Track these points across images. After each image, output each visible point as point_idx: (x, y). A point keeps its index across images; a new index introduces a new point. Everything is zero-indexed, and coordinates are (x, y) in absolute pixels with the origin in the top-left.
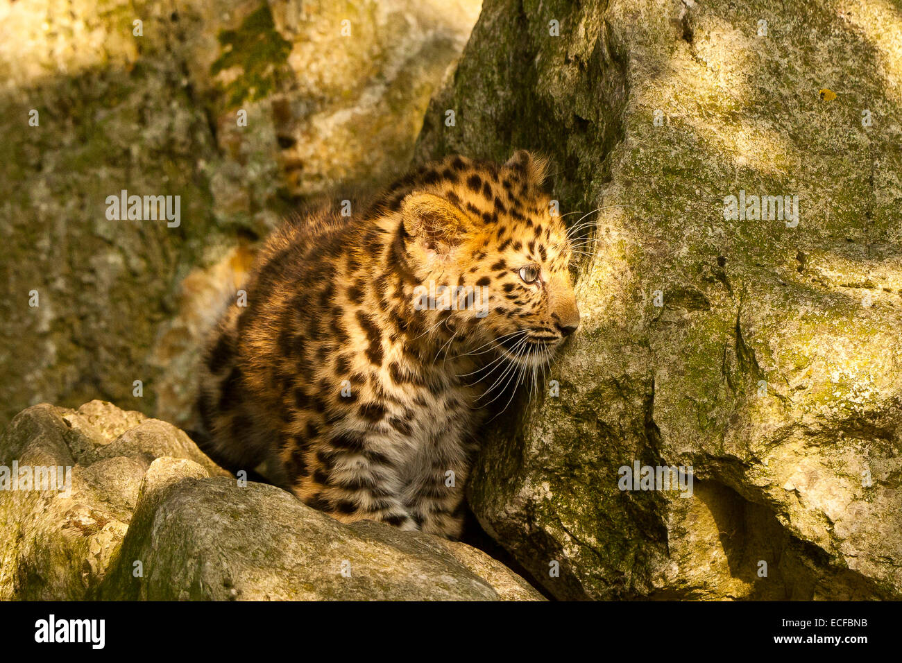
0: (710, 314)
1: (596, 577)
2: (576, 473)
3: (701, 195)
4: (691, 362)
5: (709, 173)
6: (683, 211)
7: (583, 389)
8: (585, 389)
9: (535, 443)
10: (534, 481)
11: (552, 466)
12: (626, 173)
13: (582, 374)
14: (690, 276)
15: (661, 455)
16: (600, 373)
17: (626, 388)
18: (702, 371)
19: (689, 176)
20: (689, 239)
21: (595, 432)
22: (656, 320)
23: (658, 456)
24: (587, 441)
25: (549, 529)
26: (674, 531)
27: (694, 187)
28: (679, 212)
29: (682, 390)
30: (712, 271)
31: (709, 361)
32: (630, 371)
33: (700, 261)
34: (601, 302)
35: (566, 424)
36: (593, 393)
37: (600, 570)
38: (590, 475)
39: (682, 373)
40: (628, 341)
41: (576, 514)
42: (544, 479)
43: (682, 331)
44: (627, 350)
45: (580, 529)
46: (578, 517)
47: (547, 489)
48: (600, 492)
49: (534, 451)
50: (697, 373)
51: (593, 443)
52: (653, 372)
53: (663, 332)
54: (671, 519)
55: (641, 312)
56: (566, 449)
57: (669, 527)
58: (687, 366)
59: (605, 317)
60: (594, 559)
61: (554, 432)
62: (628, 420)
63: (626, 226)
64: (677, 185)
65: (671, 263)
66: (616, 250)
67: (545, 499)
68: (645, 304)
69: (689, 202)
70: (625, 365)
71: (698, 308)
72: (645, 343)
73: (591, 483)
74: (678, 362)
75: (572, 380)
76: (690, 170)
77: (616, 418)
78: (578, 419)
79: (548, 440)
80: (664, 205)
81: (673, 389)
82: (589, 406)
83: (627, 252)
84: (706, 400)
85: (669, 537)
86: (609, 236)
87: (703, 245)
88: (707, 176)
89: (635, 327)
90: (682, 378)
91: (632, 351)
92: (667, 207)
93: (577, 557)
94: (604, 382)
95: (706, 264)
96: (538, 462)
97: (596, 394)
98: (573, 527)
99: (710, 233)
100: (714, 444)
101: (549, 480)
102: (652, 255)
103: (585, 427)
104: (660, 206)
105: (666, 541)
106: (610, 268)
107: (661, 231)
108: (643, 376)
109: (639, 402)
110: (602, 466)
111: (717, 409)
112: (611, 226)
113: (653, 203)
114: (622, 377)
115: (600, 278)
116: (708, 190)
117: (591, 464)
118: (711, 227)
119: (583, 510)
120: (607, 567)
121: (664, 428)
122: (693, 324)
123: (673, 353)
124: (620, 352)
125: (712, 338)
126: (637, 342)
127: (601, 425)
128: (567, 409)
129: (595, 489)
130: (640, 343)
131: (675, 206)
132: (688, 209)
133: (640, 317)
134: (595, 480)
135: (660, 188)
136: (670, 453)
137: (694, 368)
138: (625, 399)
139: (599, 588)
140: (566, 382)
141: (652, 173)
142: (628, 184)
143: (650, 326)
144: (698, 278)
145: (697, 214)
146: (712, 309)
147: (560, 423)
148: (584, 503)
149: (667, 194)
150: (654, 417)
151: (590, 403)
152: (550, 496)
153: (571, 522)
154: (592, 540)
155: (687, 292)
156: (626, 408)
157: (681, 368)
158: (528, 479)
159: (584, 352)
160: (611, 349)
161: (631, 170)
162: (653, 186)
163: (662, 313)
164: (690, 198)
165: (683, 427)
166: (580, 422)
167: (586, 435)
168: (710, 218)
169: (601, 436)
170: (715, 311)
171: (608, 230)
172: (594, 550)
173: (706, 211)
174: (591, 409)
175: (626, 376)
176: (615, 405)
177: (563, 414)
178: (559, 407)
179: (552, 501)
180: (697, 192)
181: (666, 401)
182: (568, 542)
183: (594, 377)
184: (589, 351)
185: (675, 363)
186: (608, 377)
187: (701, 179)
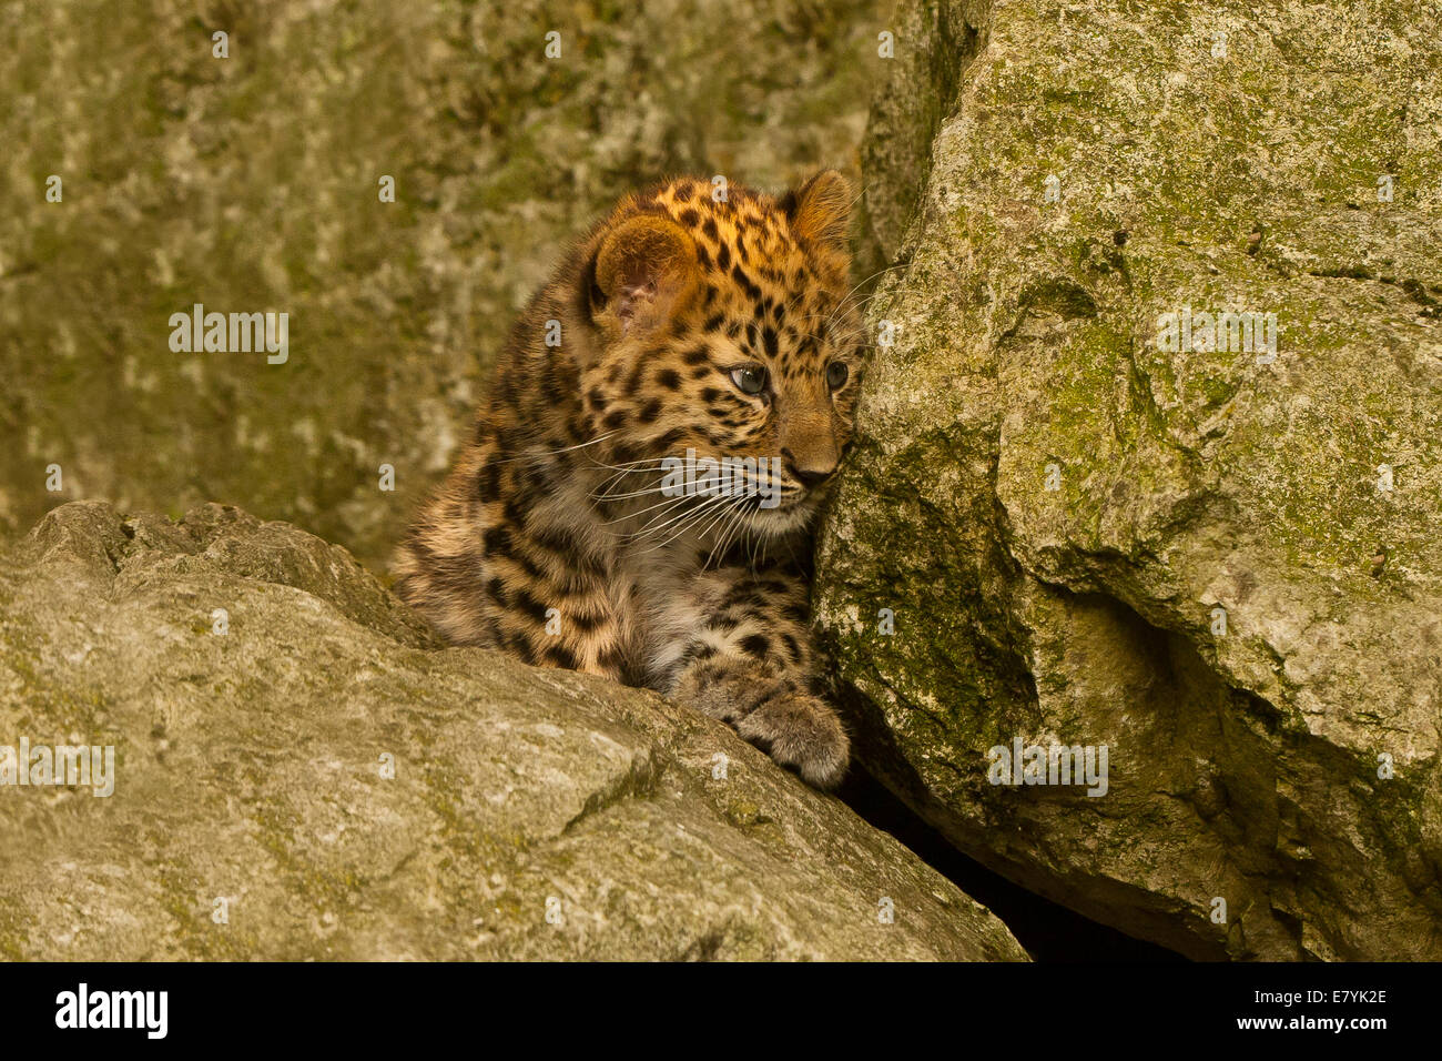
0: (1095, 323)
1: (941, 761)
2: (898, 589)
3: (1102, 134)
4: (1062, 400)
5: (1120, 98)
6: (1068, 159)
7: (891, 449)
8: (894, 448)
9: (828, 541)
10: (832, 605)
11: (857, 578)
12: (982, 100)
13: (888, 422)
14: (1067, 261)
15: (1013, 553)
16: (916, 420)
17: (960, 445)
18: (1078, 414)
19: (1086, 105)
20: (1071, 203)
21: (919, 521)
22: (1009, 334)
23: (1009, 554)
24: (908, 536)
25: (859, 683)
26: (1046, 681)
27: (1093, 121)
28: (1062, 160)
29: (1043, 447)
30: (1105, 254)
31: (1089, 399)
32: (964, 417)
33: (1086, 238)
34: (925, 307)
35: (869, 506)
36: (908, 455)
37: (946, 750)
38: (919, 592)
39: (1046, 419)
40: (965, 370)
41: (900, 657)
42: (848, 601)
43: (1050, 351)
44: (961, 384)
45: (909, 683)
46: (904, 663)
47: (855, 617)
48: (937, 620)
49: (827, 552)
50: (1070, 417)
51: (919, 538)
52: (999, 417)
53: (1021, 353)
54: (1038, 660)
55: (987, 322)
56: (877, 549)
57: (1037, 673)
58: (1054, 407)
59: (928, 330)
60: (934, 731)
61: (854, 521)
62: (967, 498)
63: (973, 184)
64: (1064, 119)
65: (1036, 239)
66: (954, 223)
67: (853, 632)
68: (993, 309)
69: (1081, 145)
70: (957, 407)
71: (1080, 314)
72: (990, 372)
73: (923, 607)
74: (1040, 401)
75: (874, 433)
76: (1088, 94)
77: (948, 496)
78: (890, 497)
79: (846, 533)
80: (1040, 149)
81: (1029, 444)
82: (903, 477)
83: (971, 225)
84: (1079, 460)
85: (1039, 690)
86: (943, 198)
87: (1096, 212)
88: (1115, 104)
89: (977, 346)
90: (1046, 427)
91: (970, 384)
92: (1045, 154)
93: (906, 729)
94: (924, 436)
95: (1096, 242)
96: (835, 572)
97: (912, 455)
98: (898, 678)
99: (1109, 194)
100: (1087, 532)
101: (859, 602)
102: (1008, 230)
103: (901, 511)
104: (1033, 152)
105: (1035, 697)
106: (943, 253)
107: (1030, 192)
108: (984, 424)
109: (981, 468)
110: (935, 578)
111: (1095, 474)
112: (949, 186)
113: (1022, 147)
114: (952, 427)
115: (927, 268)
116: (1115, 125)
117: (917, 572)
118: (1112, 184)
119: (912, 651)
120: (958, 745)
121: (1013, 508)
122: (1068, 339)
123: (1033, 387)
124: (949, 387)
125: (1095, 361)
126: (978, 370)
127: (927, 507)
128: (869, 483)
129: (928, 615)
130: (983, 371)
131: (1058, 153)
132: (1078, 156)
133: (984, 330)
134: (927, 600)
135: (1038, 123)
136: (1025, 549)
137: (1064, 411)
138: (961, 464)
139: (947, 780)
140: (866, 437)
141: (1026, 99)
142: (983, 117)
143: (1000, 344)
144: (1085, 265)
145: (1091, 164)
146: (1099, 315)
147: (862, 506)
148: (913, 639)
149: (1046, 133)
150: (999, 490)
151: (904, 471)
152: (859, 627)
153: (894, 671)
154: (929, 700)
155: (1059, 287)
156: (962, 479)
157: (1045, 410)
158: (824, 602)
159: (892, 388)
160: (934, 382)
161: (991, 95)
162: (1026, 120)
163: (1020, 323)
164: (1082, 138)
165: (1043, 505)
166: (893, 503)
167: (905, 525)
168: (1112, 171)
169: (931, 527)
170: (1104, 317)
171: (943, 191)
172: (933, 716)
173: (1106, 158)
174: (908, 483)
175: (957, 425)
176: (946, 474)
177: (865, 491)
178: (857, 479)
179: (863, 635)
180: (1096, 129)
181: (1018, 464)
182: (891, 705)
183: (908, 428)
184: (899, 386)
185: (1035, 402)
186: (930, 428)
187: (1106, 109)
